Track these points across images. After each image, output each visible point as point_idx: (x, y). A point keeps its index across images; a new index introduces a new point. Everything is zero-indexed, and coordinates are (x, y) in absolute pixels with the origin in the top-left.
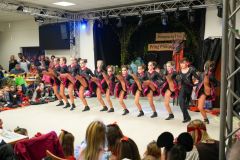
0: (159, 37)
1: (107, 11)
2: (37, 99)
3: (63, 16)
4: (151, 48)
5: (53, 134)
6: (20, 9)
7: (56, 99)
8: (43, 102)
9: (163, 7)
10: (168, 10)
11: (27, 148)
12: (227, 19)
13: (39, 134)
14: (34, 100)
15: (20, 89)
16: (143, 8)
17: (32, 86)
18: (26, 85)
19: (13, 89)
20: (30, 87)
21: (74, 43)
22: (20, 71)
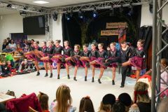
0: (108, 25)
1: (72, 7)
2: (22, 70)
3: (40, 11)
4: (103, 33)
5: (34, 95)
6: (9, 6)
7: (36, 70)
8: (26, 73)
9: (111, 4)
10: (115, 6)
11: (15, 105)
12: (156, 13)
13: (24, 95)
14: (20, 71)
15: (9, 63)
16: (97, 5)
17: (19, 61)
18: (14, 60)
19: (4, 63)
20: (17, 61)
21: (48, 30)
22: (10, 50)
